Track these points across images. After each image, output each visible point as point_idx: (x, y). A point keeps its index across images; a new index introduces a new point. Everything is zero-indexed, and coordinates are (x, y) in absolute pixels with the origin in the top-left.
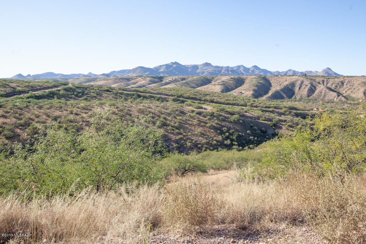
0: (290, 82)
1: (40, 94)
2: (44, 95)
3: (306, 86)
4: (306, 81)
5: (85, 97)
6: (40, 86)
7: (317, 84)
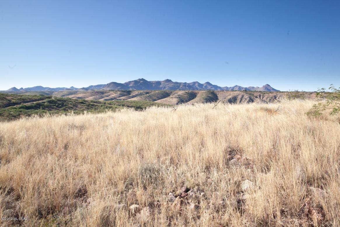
0: (233, 96)
1: (30, 105)
2: (32, 106)
3: (246, 99)
4: (246, 95)
5: (64, 108)
6: (29, 99)
7: (255, 98)
